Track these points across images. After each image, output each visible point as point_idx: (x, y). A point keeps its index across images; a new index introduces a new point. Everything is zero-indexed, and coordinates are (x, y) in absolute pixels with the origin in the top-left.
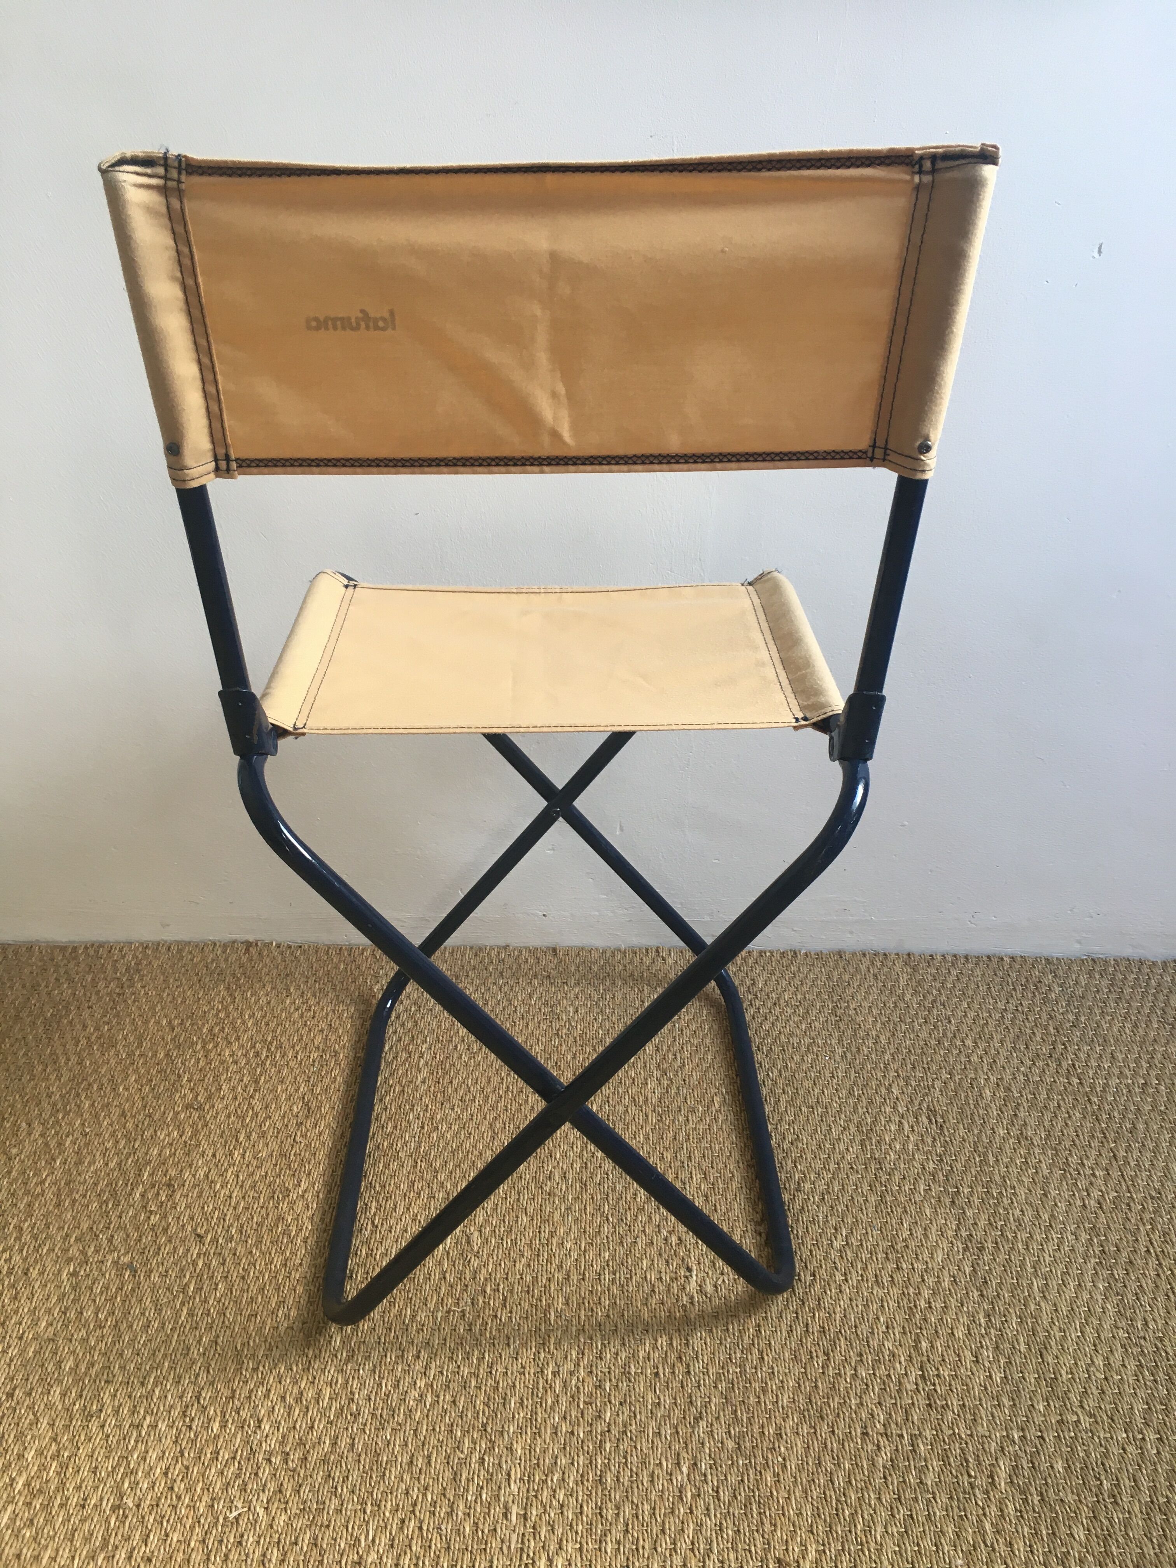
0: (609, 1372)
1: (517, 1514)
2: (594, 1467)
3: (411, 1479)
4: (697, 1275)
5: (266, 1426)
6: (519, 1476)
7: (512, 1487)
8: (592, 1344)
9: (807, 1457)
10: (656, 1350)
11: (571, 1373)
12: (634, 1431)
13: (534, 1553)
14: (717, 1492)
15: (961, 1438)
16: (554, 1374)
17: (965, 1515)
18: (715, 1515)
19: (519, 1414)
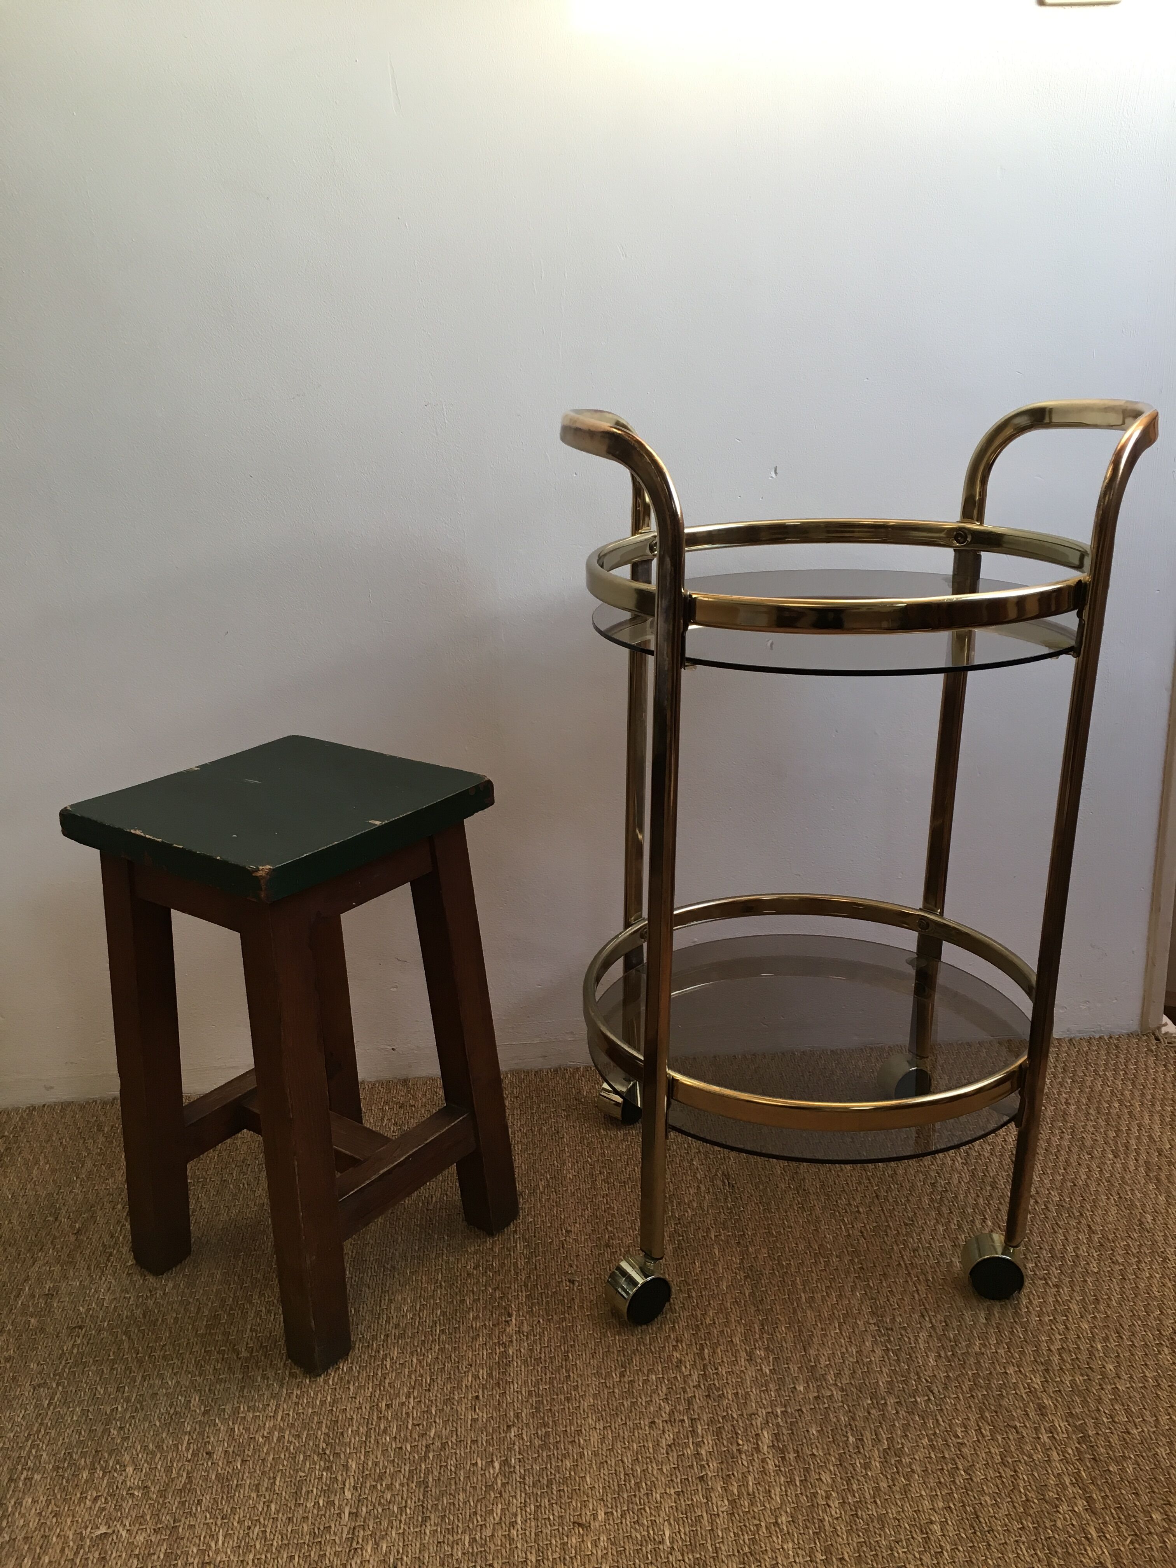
0: (436, 1400)
1: (350, 1513)
2: (418, 1471)
3: (257, 1496)
4: (516, 1320)
5: (130, 1470)
6: (353, 1485)
7: (346, 1494)
8: (422, 1380)
9: (602, 1445)
10: (478, 1380)
11: (403, 1404)
12: (454, 1441)
13: (363, 1541)
14: (524, 1478)
15: (733, 1417)
16: (387, 1406)
17: (733, 1474)
18: (521, 1496)
19: (355, 1438)
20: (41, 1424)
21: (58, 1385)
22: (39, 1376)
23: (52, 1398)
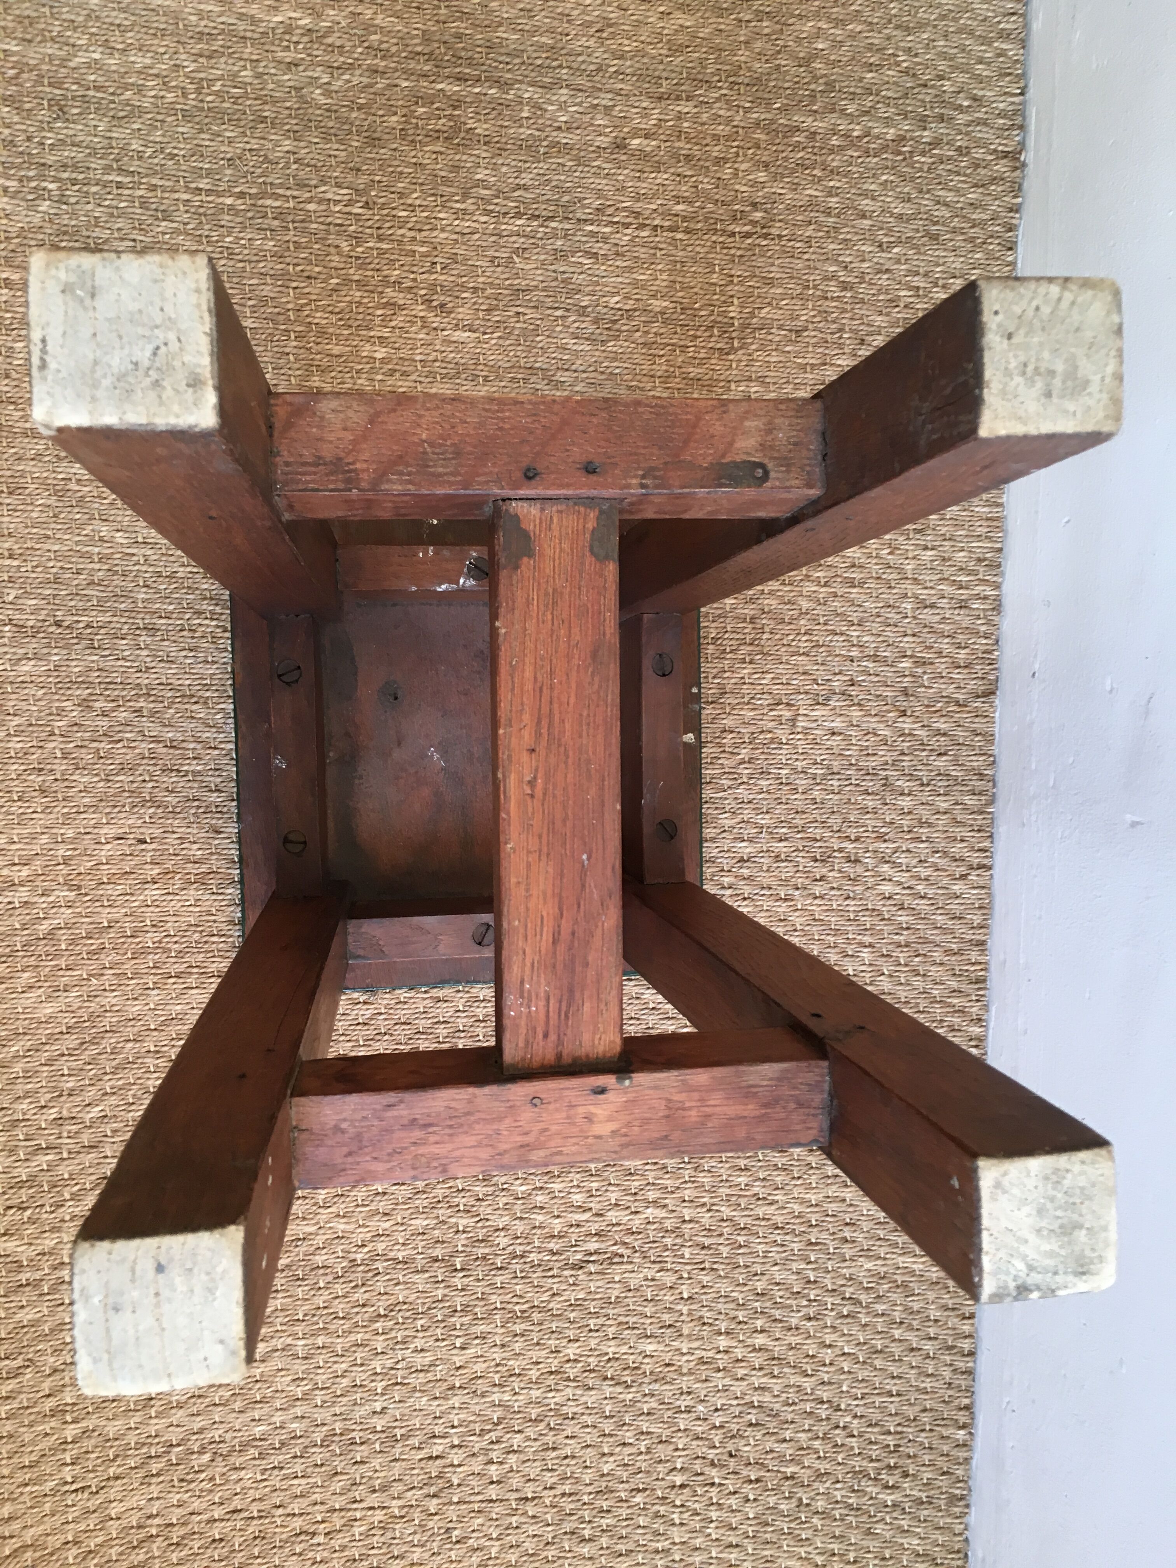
20: (153, 188)
21: (241, 195)
22: (261, 159)
23: (209, 192)
